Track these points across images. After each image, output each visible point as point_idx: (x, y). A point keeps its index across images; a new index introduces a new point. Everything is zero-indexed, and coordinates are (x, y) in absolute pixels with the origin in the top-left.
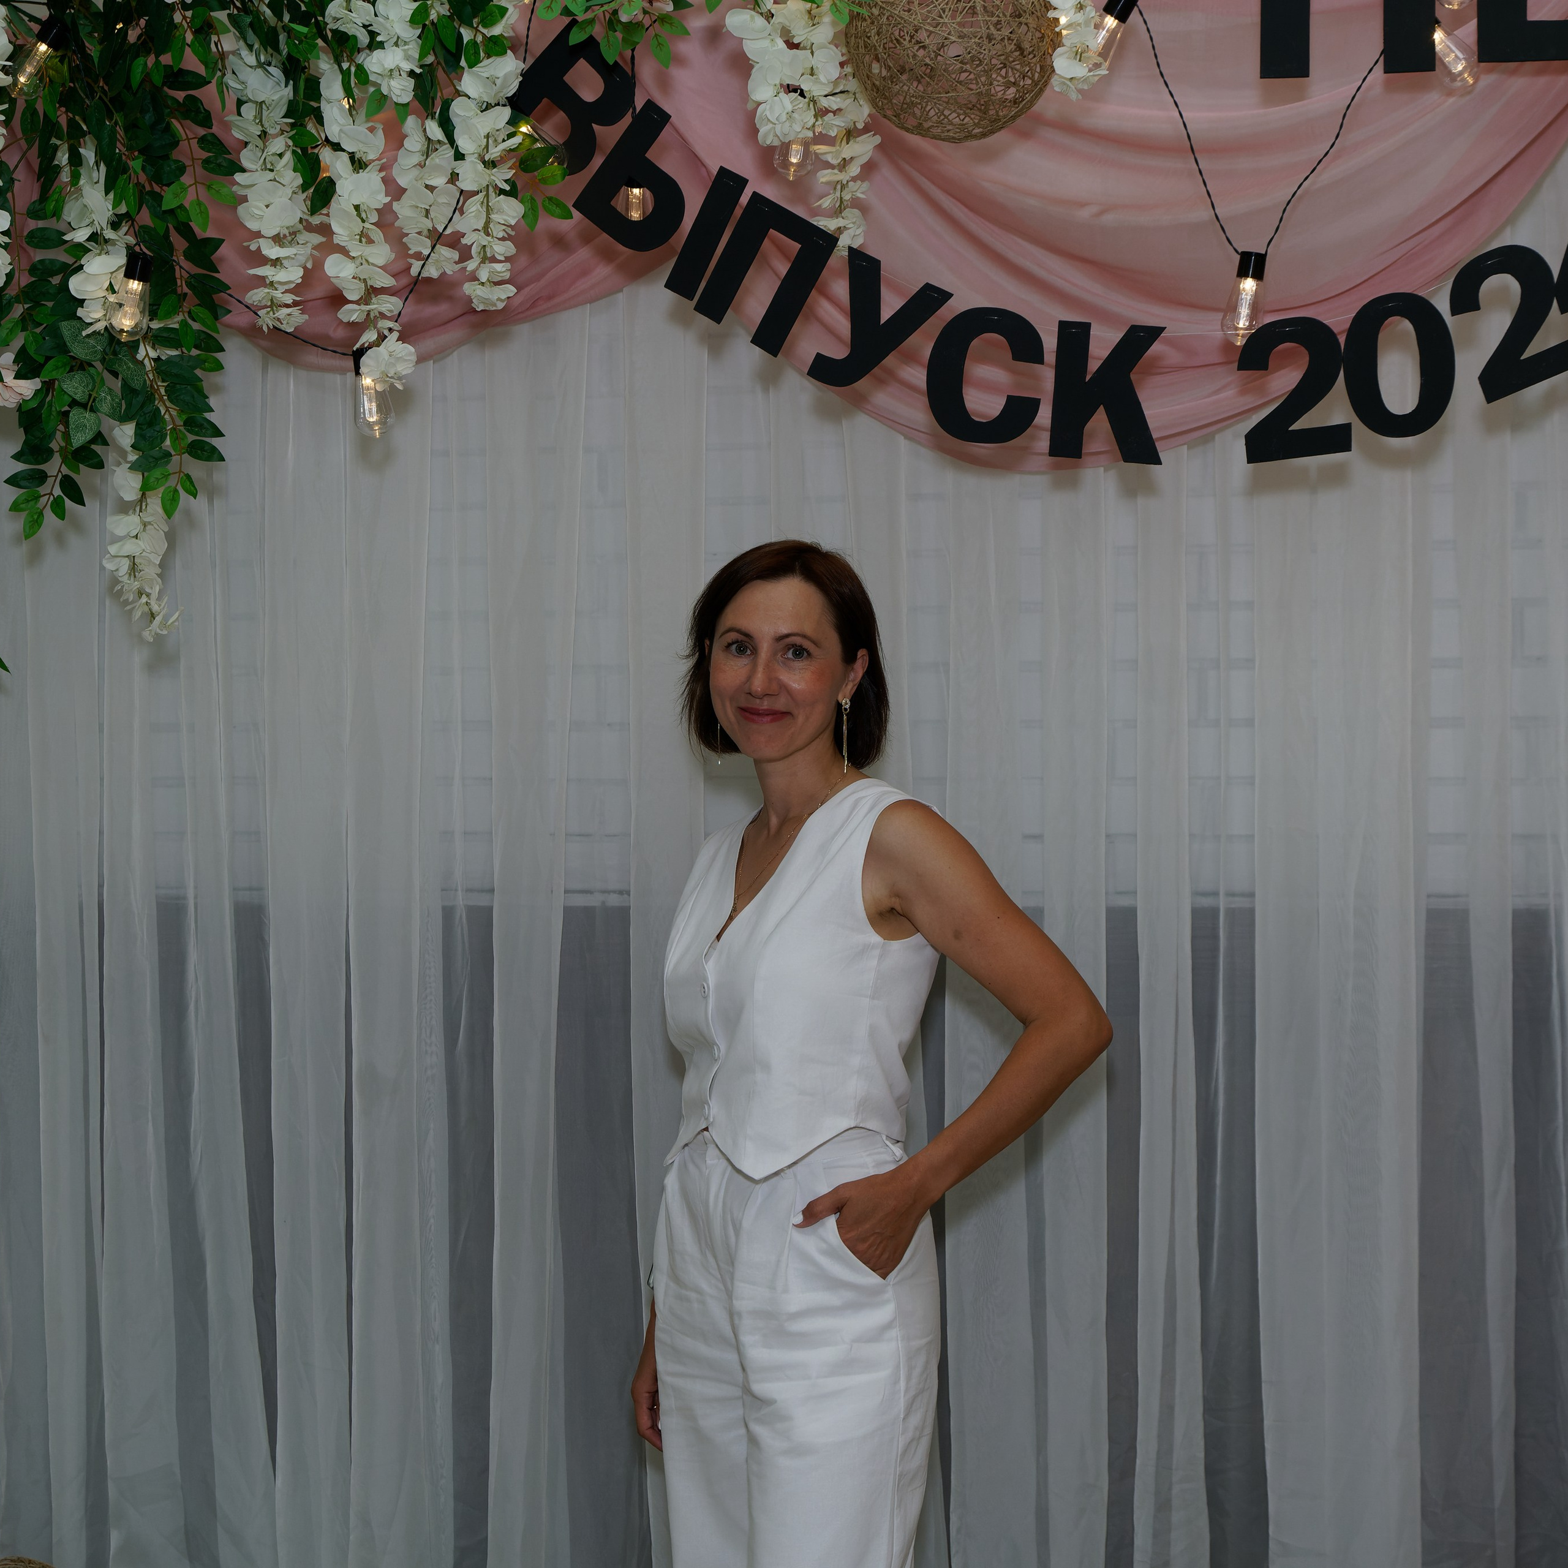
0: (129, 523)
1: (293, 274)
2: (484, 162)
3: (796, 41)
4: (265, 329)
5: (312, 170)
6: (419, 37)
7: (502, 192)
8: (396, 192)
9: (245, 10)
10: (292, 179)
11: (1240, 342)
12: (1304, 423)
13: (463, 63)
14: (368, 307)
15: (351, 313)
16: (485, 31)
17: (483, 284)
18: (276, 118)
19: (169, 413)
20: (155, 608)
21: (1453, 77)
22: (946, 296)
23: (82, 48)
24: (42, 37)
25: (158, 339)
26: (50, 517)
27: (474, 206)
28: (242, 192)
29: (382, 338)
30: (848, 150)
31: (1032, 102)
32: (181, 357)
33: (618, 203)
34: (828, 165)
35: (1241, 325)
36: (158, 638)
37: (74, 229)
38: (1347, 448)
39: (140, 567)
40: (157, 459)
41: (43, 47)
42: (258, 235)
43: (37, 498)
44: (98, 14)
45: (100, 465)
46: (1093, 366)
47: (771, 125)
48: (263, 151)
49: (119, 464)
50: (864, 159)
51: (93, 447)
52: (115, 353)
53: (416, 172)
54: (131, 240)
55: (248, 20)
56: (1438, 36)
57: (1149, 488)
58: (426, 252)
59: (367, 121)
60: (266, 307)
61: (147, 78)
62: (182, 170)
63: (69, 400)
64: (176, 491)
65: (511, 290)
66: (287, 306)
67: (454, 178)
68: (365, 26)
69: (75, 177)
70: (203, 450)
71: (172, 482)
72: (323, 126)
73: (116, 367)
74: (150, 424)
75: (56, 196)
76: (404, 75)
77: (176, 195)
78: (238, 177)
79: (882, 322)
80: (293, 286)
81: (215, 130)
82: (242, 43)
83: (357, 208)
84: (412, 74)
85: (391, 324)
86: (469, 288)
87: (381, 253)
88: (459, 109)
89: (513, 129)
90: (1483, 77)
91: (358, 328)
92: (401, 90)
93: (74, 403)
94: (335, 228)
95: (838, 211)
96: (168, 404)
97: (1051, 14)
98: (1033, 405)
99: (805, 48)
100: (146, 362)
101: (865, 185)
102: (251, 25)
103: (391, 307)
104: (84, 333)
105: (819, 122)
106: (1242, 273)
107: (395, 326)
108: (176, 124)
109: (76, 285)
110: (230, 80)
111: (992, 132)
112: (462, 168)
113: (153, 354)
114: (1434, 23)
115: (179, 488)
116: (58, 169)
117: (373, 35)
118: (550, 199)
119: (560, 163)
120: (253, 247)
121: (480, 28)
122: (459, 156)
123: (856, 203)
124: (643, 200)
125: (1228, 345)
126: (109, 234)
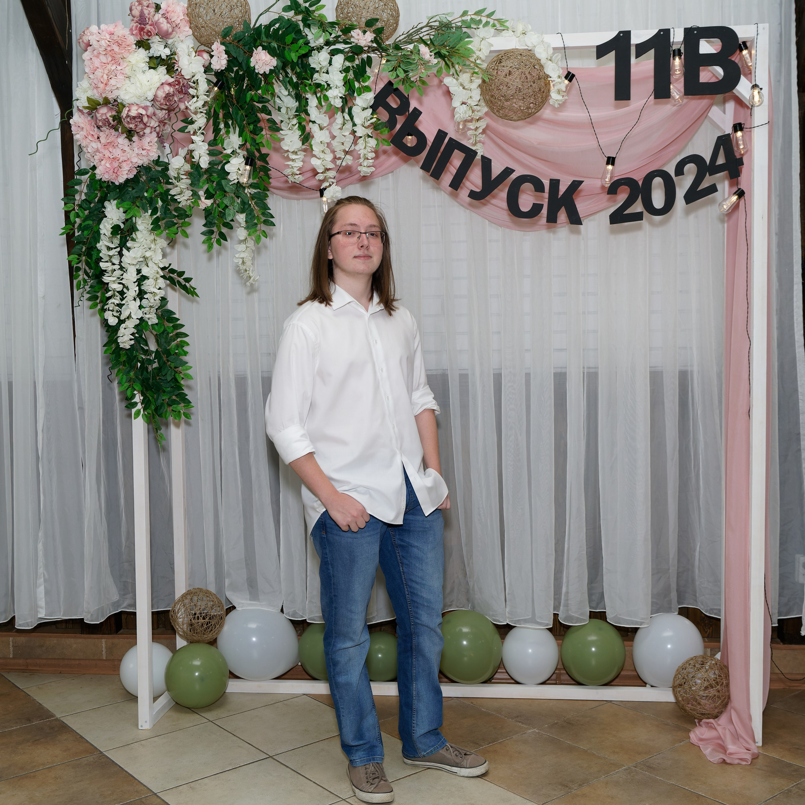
0: (242, 247)
1: (300, 164)
2: (363, 126)
3: (466, 87)
4: (290, 182)
5: (303, 130)
6: (344, 85)
7: (369, 136)
8: (333, 137)
9: (287, 76)
10: (299, 133)
11: (608, 186)
12: (627, 212)
13: (355, 94)
14: (325, 175)
15: (320, 177)
16: (363, 84)
17: (364, 166)
18: (293, 112)
19: (257, 211)
20: (251, 275)
21: (675, 100)
22: (513, 171)
23: (229, 90)
24: (216, 85)
25: (251, 186)
26: (215, 245)
27: (361, 141)
28: (283, 137)
29: (330, 185)
30: (478, 124)
31: (541, 108)
32: (259, 192)
33: (404, 141)
34: (470, 129)
35: (607, 180)
36: (252, 284)
37: (225, 149)
38: (642, 220)
39: (246, 262)
40: (253, 225)
41: (216, 89)
42: (288, 151)
43: (211, 239)
44: (233, 78)
45: (231, 228)
46: (561, 193)
47: (459, 115)
48: (289, 124)
49: (238, 228)
50: (484, 127)
51: (231, 223)
52: (238, 191)
53: (339, 131)
54: (245, 153)
55: (288, 79)
56: (671, 87)
57: (578, 232)
58: (343, 157)
59: (325, 113)
60: (290, 175)
61: (252, 99)
62: (262, 130)
63: (223, 206)
64: (260, 236)
65: (373, 169)
66: (297, 175)
67: (354, 132)
68: (326, 82)
69: (228, 132)
70: (268, 222)
71: (258, 233)
72: (309, 115)
73: (240, 195)
74: (250, 214)
75: (220, 138)
76: (339, 98)
77: (261, 138)
78: (281, 132)
79: (492, 179)
80: (298, 168)
81: (273, 117)
82: (283, 87)
83: (321, 142)
84: (341, 97)
85: (333, 180)
86: (359, 168)
87: (329, 157)
88: (355, 110)
89: (372, 116)
90: (685, 101)
91: (322, 181)
92: (338, 103)
93: (227, 207)
94: (314, 148)
95: (475, 144)
96: (256, 208)
97: (549, 79)
98: (541, 206)
99: (468, 90)
100: (248, 193)
101: (484, 135)
102: (289, 82)
103: (333, 174)
104: (230, 184)
105: (473, 114)
106: (608, 163)
107: (334, 181)
108: (258, 114)
109: (227, 168)
110: (277, 100)
111: (528, 118)
112: (355, 129)
113: (249, 192)
114: (669, 83)
115: (261, 235)
116: (220, 130)
117: (328, 85)
118: (383, 139)
119: (387, 128)
120: (286, 155)
121: (361, 83)
122: (354, 125)
123: (480, 142)
124: (412, 140)
125: (603, 187)
126: (238, 151)
